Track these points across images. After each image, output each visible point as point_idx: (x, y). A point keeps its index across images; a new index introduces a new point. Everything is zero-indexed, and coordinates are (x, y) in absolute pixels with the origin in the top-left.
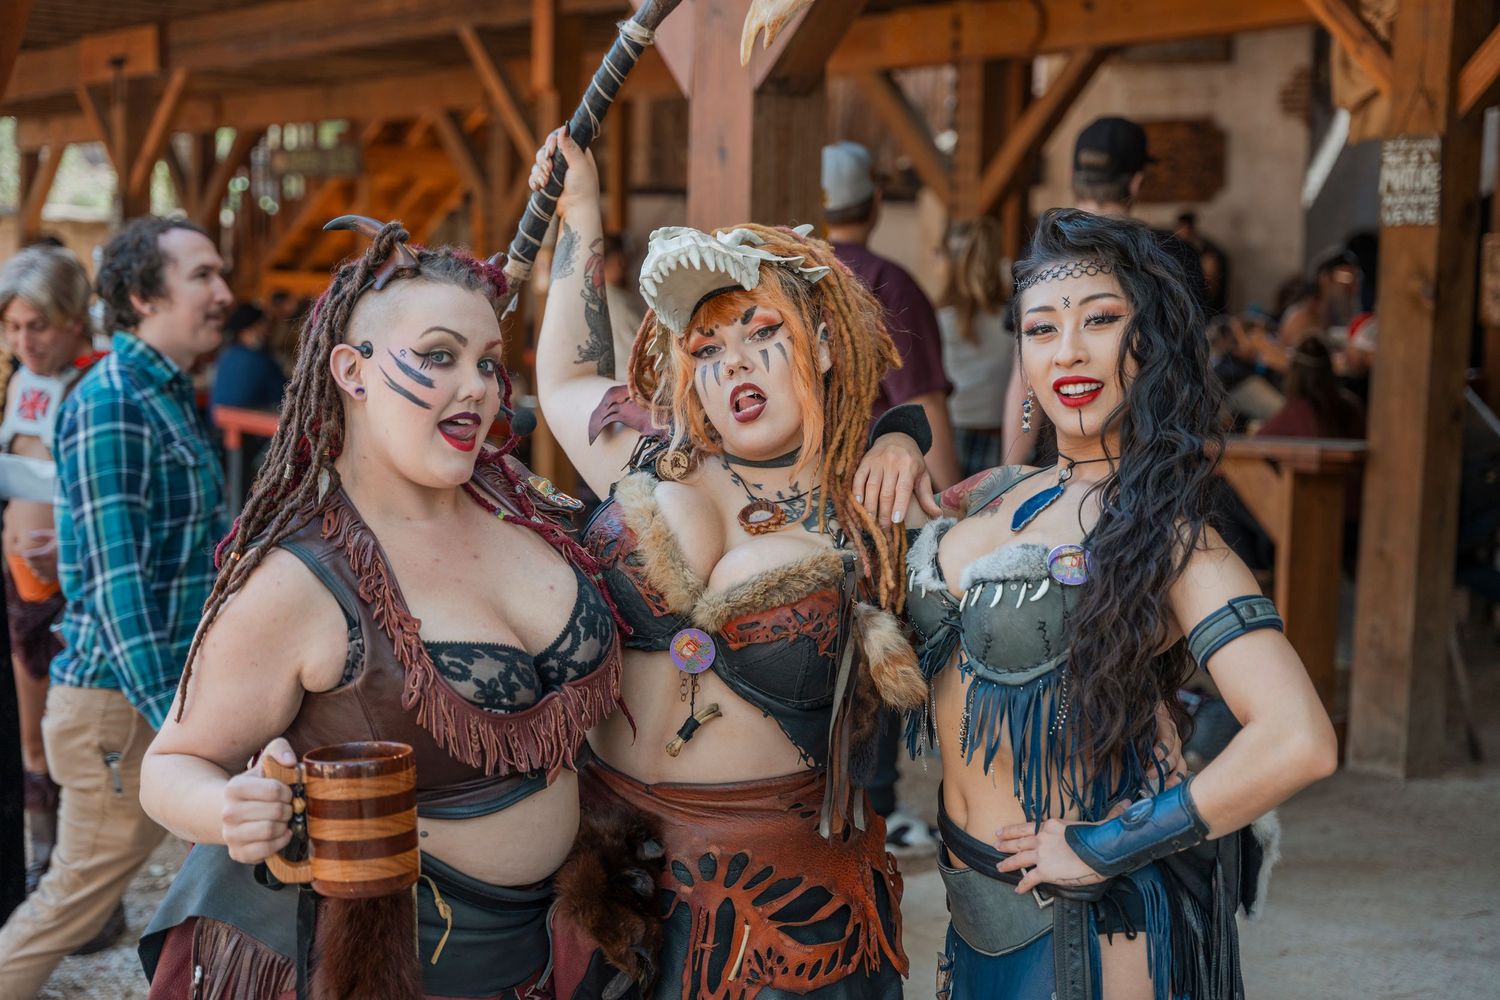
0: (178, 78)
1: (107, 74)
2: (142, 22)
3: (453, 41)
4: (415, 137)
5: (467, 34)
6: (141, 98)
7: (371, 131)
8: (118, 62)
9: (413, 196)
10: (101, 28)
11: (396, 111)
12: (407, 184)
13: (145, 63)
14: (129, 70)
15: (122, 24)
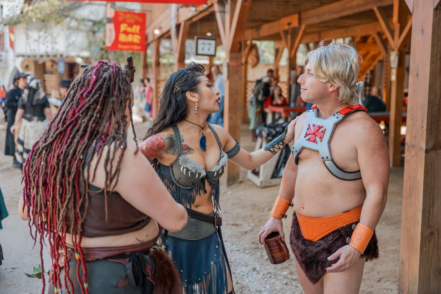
0: (303, 27)
1: (287, 27)
2: (294, 13)
3: (372, 11)
4: (370, 40)
5: (375, 9)
6: (294, 32)
7: (358, 39)
8: (289, 24)
9: (369, 56)
10: (285, 16)
11: (364, 34)
12: (368, 53)
13: (295, 24)
14: (292, 26)
15: (290, 14)
